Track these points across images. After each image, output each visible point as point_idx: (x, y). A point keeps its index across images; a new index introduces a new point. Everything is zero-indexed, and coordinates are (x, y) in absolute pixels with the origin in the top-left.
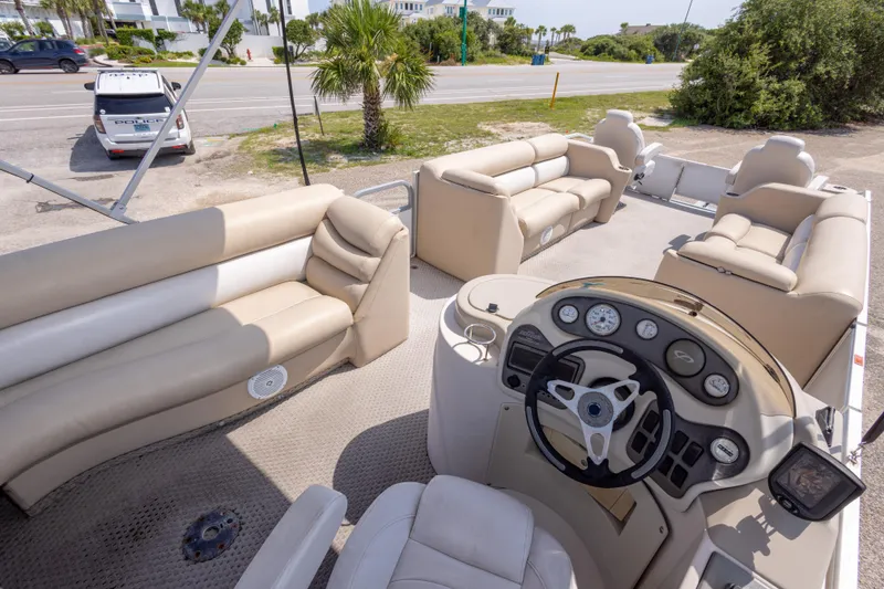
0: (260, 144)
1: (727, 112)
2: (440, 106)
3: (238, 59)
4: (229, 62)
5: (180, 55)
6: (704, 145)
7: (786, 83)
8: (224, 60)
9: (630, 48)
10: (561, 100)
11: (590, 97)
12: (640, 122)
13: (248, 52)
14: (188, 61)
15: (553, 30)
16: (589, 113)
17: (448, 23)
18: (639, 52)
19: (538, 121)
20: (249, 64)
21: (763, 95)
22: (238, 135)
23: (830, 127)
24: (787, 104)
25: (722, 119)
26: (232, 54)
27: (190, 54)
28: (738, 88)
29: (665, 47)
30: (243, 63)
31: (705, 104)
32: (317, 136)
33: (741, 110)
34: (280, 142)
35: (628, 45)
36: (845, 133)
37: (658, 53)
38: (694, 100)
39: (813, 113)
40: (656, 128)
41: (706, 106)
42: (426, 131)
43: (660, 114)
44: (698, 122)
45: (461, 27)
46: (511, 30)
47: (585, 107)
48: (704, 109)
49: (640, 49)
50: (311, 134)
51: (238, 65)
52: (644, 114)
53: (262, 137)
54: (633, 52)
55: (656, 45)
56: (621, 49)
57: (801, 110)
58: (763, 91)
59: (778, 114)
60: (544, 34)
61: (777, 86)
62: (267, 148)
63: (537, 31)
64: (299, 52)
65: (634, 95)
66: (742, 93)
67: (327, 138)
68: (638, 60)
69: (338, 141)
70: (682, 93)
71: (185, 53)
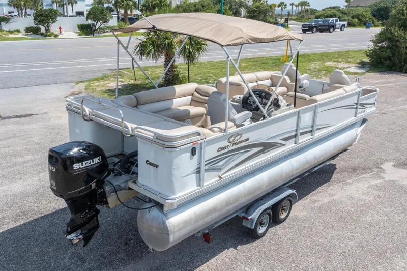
0: (98, 86)
1: (403, 63)
2: (208, 62)
3: (53, 33)
4: (46, 36)
5: (11, 32)
6: (384, 83)
8: (42, 34)
9: (353, 17)
11: (315, 54)
12: (345, 70)
13: (60, 28)
14: (17, 36)
15: (292, 4)
16: (313, 64)
17: (209, 4)
18: (359, 20)
19: (276, 70)
20: (60, 36)
22: (81, 82)
25: (401, 67)
26: (48, 30)
27: (18, 31)
29: (381, 16)
30: (56, 36)
31: (389, 58)
32: (132, 82)
34: (109, 85)
35: (351, 15)
37: (376, 21)
38: (381, 56)
40: (357, 73)
41: (390, 59)
42: (201, 77)
43: (362, 65)
44: (386, 70)
45: (219, 6)
46: (258, 7)
47: (310, 61)
48: (388, 62)
49: (361, 18)
50: (128, 80)
51: (52, 37)
52: (350, 65)
53: (96, 83)
54: (356, 20)
55: (374, 15)
60: (285, 7)
62: (104, 89)
63: (279, 6)
64: (97, 27)
65: (348, 52)
67: (139, 82)
69: (147, 84)
70: (374, 51)
71: (15, 31)
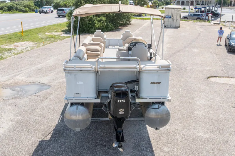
7: (101, 18)
10: (26, 31)
18: (29, 8)
21: (97, 22)
23: (116, 29)
24: (104, 24)
28: (88, 21)
33: (92, 27)
36: (120, 30)
39: (111, 25)
43: (65, 32)
52: (60, 33)
54: (27, 9)
56: (19, 7)
57: (107, 25)
58: (96, 21)
59: (102, 27)
61: (99, 19)
66: (90, 22)
68: (30, 12)
